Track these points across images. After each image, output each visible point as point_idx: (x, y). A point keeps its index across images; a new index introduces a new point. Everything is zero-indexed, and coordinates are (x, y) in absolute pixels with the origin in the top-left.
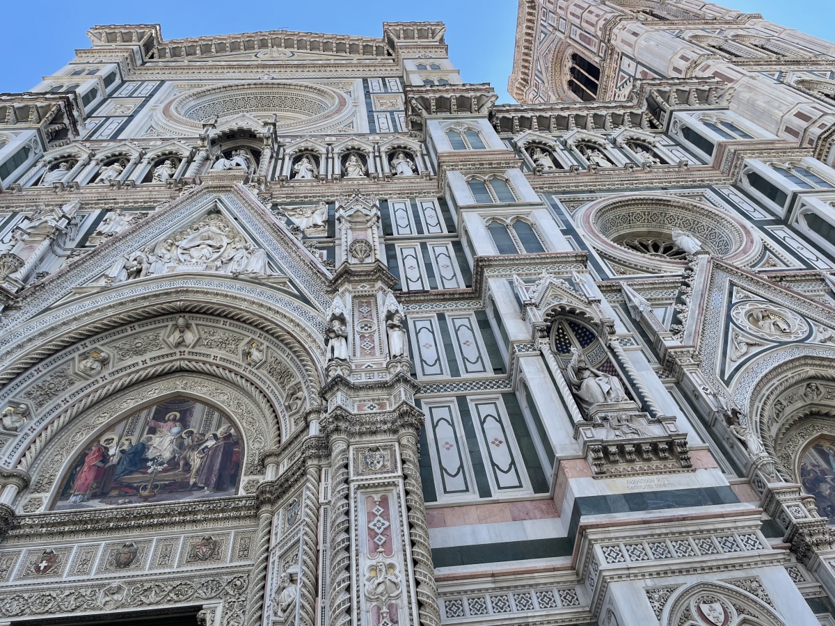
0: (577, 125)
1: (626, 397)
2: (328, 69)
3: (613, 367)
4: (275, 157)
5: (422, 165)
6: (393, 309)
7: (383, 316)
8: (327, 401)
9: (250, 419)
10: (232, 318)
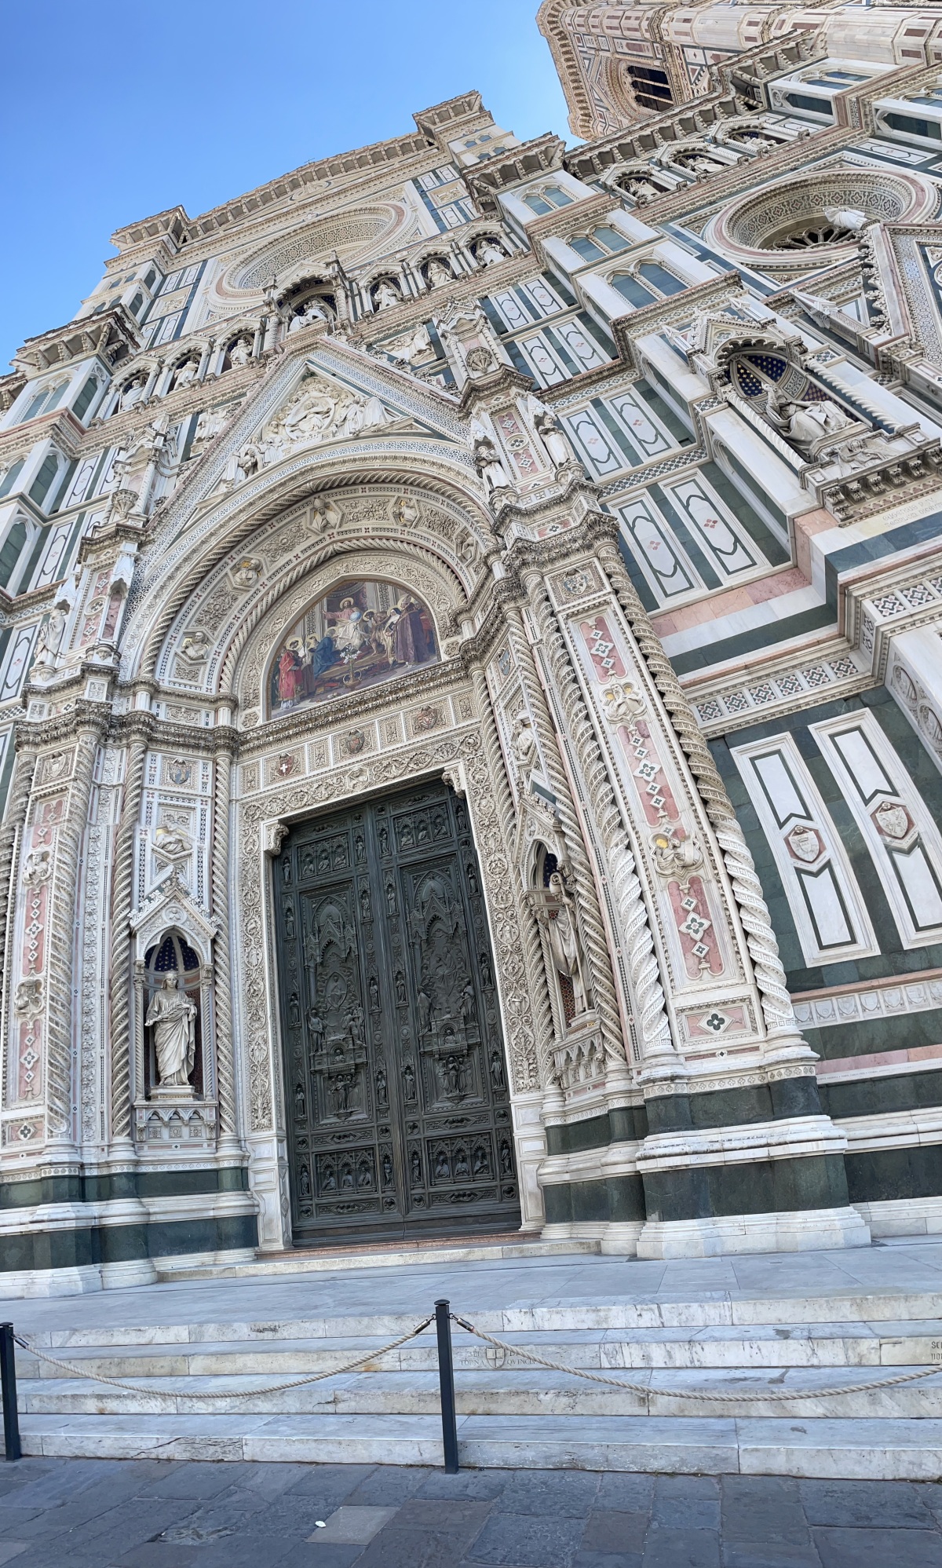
0: (665, 139)
1: (850, 420)
2: (372, 184)
3: (820, 391)
4: (350, 295)
5: (511, 245)
6: (539, 412)
7: (531, 423)
8: (502, 537)
9: (426, 583)
10: (369, 482)
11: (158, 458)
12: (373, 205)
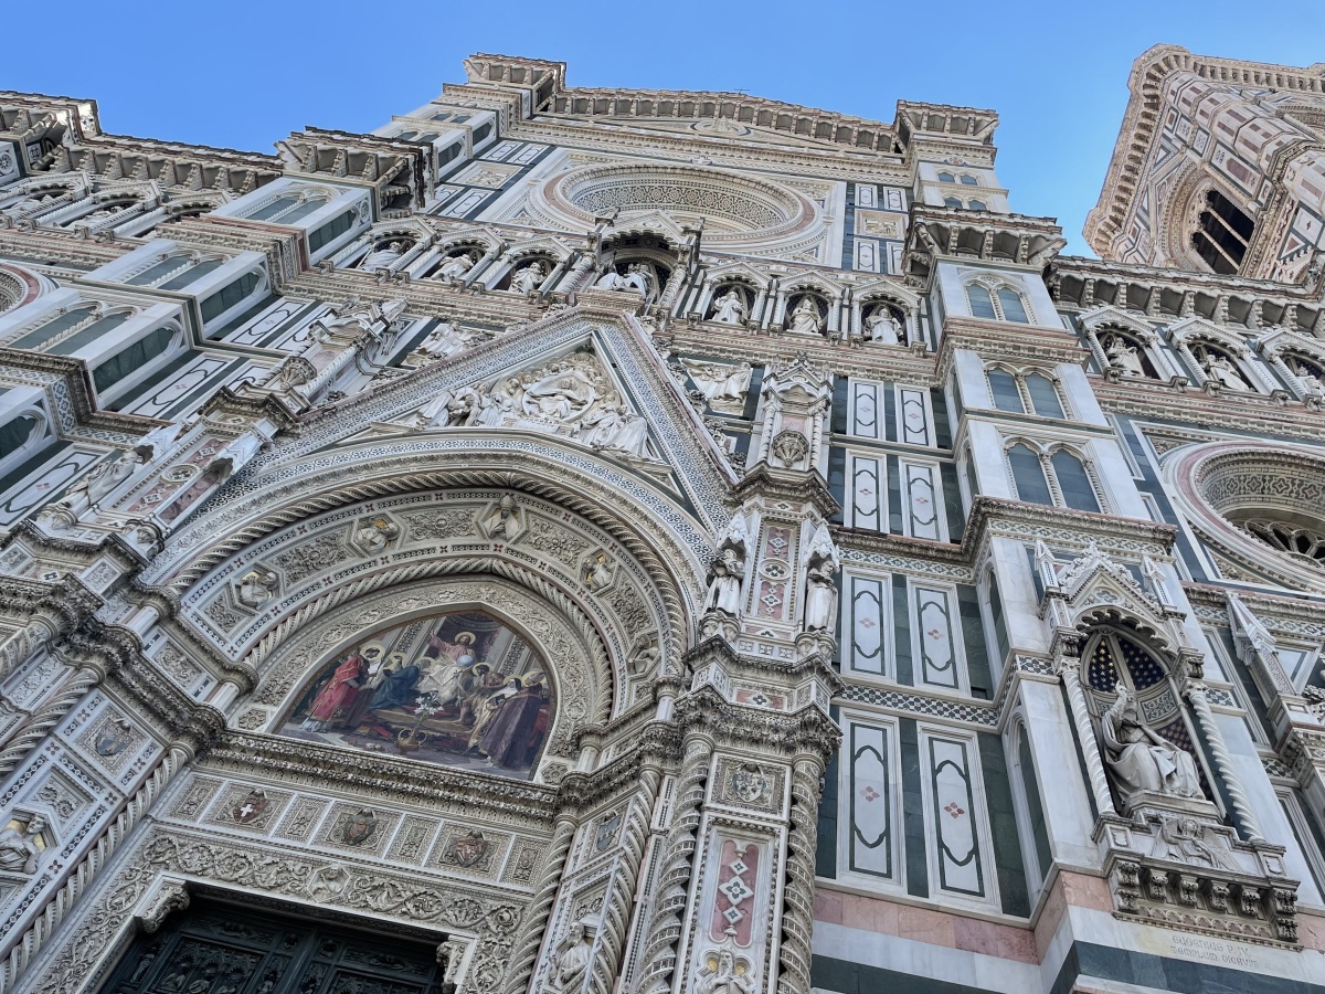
0: (1197, 310)
1: (1201, 793)
2: (798, 161)
3: (1187, 734)
4: (690, 283)
5: (916, 332)
6: (823, 551)
7: (805, 558)
8: (693, 672)
9: (572, 670)
10: (578, 512)
11: (366, 345)
12: (782, 188)
